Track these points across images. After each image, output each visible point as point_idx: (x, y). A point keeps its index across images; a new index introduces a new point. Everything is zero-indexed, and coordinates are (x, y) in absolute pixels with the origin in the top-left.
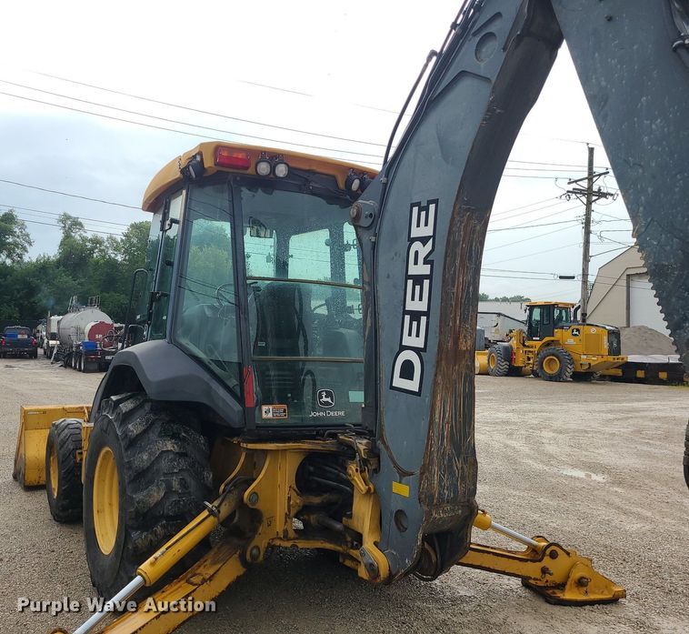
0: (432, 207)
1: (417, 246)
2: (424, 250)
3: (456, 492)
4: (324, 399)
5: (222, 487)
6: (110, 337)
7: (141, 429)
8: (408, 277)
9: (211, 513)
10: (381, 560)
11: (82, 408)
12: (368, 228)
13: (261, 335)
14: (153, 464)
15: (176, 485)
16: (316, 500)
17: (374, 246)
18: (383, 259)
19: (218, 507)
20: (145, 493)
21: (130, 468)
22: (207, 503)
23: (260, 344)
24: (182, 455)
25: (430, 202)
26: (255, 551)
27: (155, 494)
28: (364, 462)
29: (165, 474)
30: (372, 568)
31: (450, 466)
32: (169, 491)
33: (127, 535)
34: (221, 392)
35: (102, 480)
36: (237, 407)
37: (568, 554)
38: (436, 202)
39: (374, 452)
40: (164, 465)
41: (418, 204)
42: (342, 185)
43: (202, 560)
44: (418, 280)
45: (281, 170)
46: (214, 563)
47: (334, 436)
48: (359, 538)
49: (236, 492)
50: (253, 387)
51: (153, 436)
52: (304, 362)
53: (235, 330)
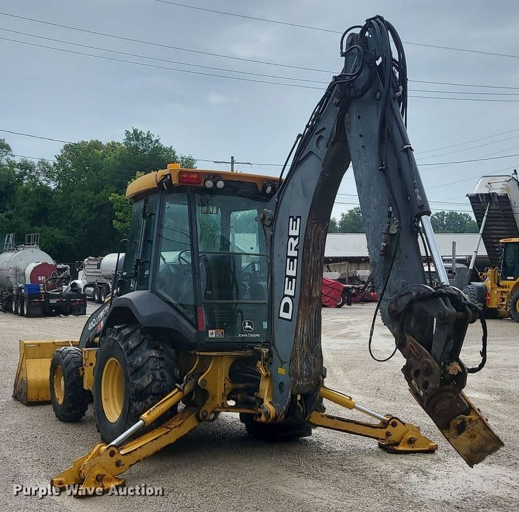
0: (299, 219)
1: (292, 240)
2: (295, 243)
3: (310, 372)
4: (247, 326)
5: (185, 378)
6: (54, 279)
7: (136, 344)
8: (288, 257)
9: (179, 389)
10: (271, 409)
11: (68, 342)
12: (269, 226)
13: (209, 287)
14: (144, 364)
15: (158, 376)
16: (241, 386)
17: (272, 237)
18: (276, 245)
19: (184, 387)
20: (141, 380)
21: (131, 366)
22: (177, 385)
23: (208, 292)
24: (161, 359)
25: (298, 217)
26: (204, 413)
27: (147, 381)
28: (266, 360)
29: (151, 370)
30: (267, 414)
31: (307, 358)
32: (154, 379)
33: (130, 404)
34: (184, 322)
35: (107, 381)
36: (194, 331)
37: (404, 424)
38: (300, 217)
39: (270, 354)
40: (151, 364)
41: (292, 217)
42: (260, 189)
43: (174, 418)
44: (292, 258)
45: (220, 184)
46: (181, 419)
47: (252, 348)
48: (262, 401)
49: (193, 380)
50: (204, 319)
51: (143, 348)
52: (237, 304)
53: (192, 284)
